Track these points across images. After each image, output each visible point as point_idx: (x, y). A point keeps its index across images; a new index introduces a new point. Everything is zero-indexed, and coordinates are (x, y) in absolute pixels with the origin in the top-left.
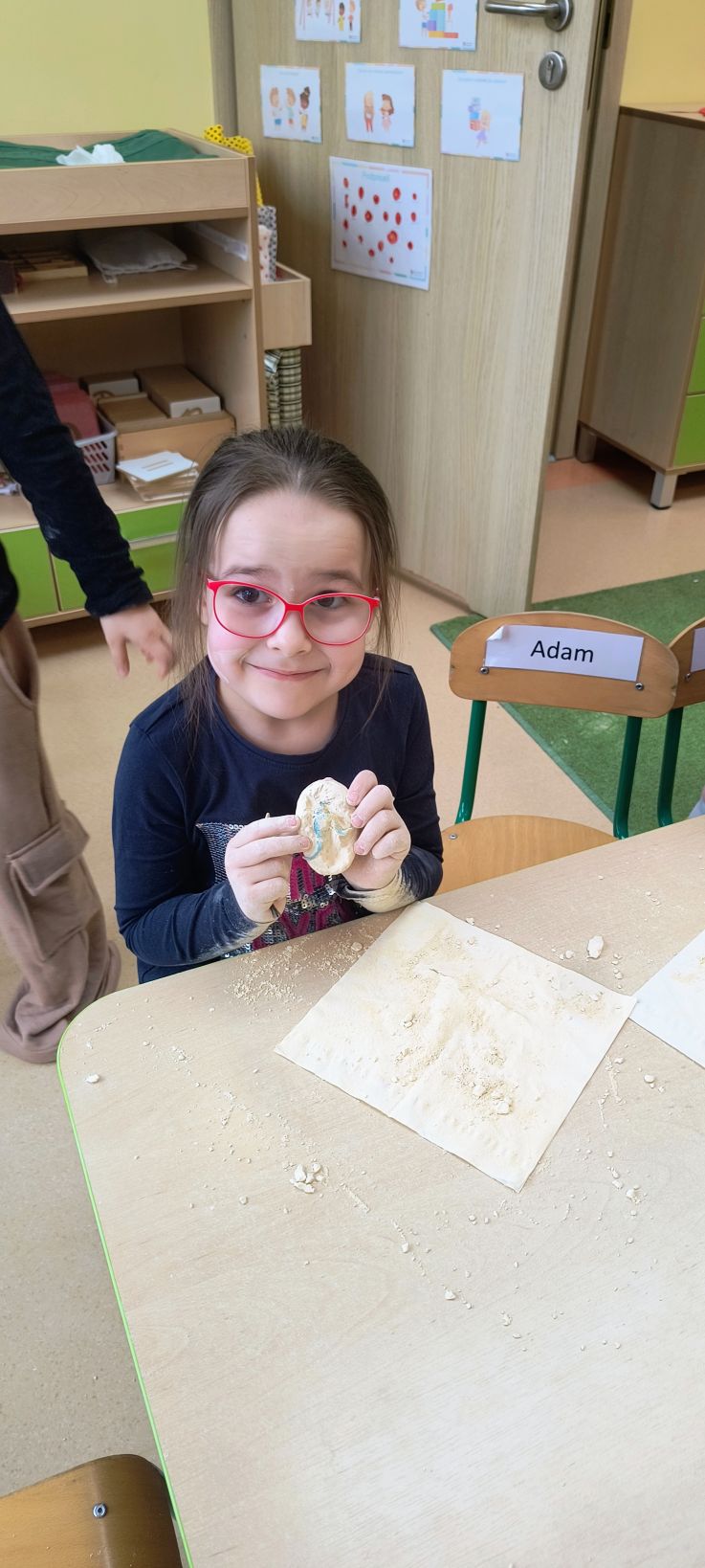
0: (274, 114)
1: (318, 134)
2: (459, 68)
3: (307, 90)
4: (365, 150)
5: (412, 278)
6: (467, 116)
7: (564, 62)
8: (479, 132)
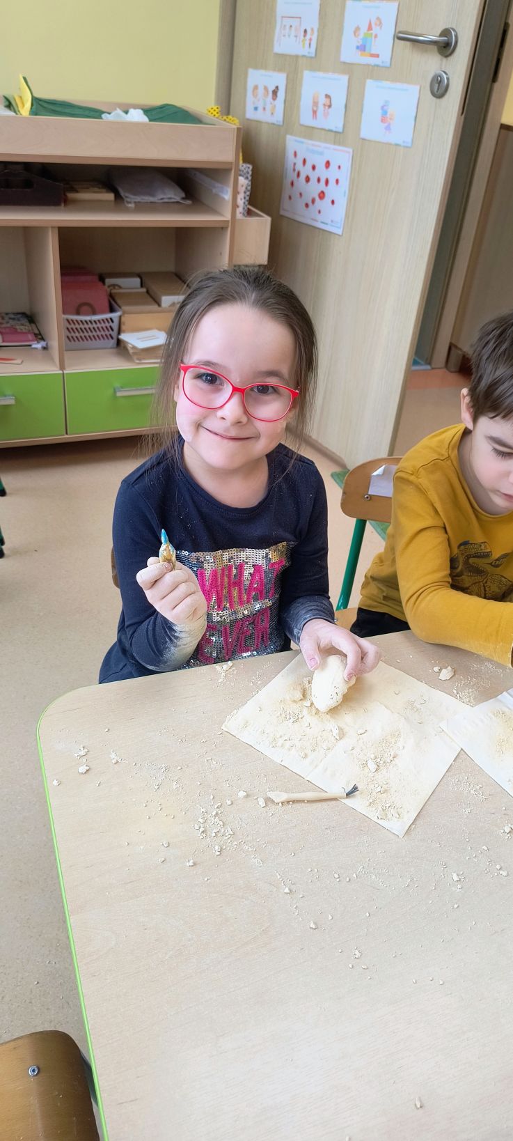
0: (254, 103)
1: (281, 119)
2: (378, 78)
3: (277, 87)
4: (310, 132)
5: (332, 226)
6: (380, 112)
7: (448, 79)
8: (386, 125)
